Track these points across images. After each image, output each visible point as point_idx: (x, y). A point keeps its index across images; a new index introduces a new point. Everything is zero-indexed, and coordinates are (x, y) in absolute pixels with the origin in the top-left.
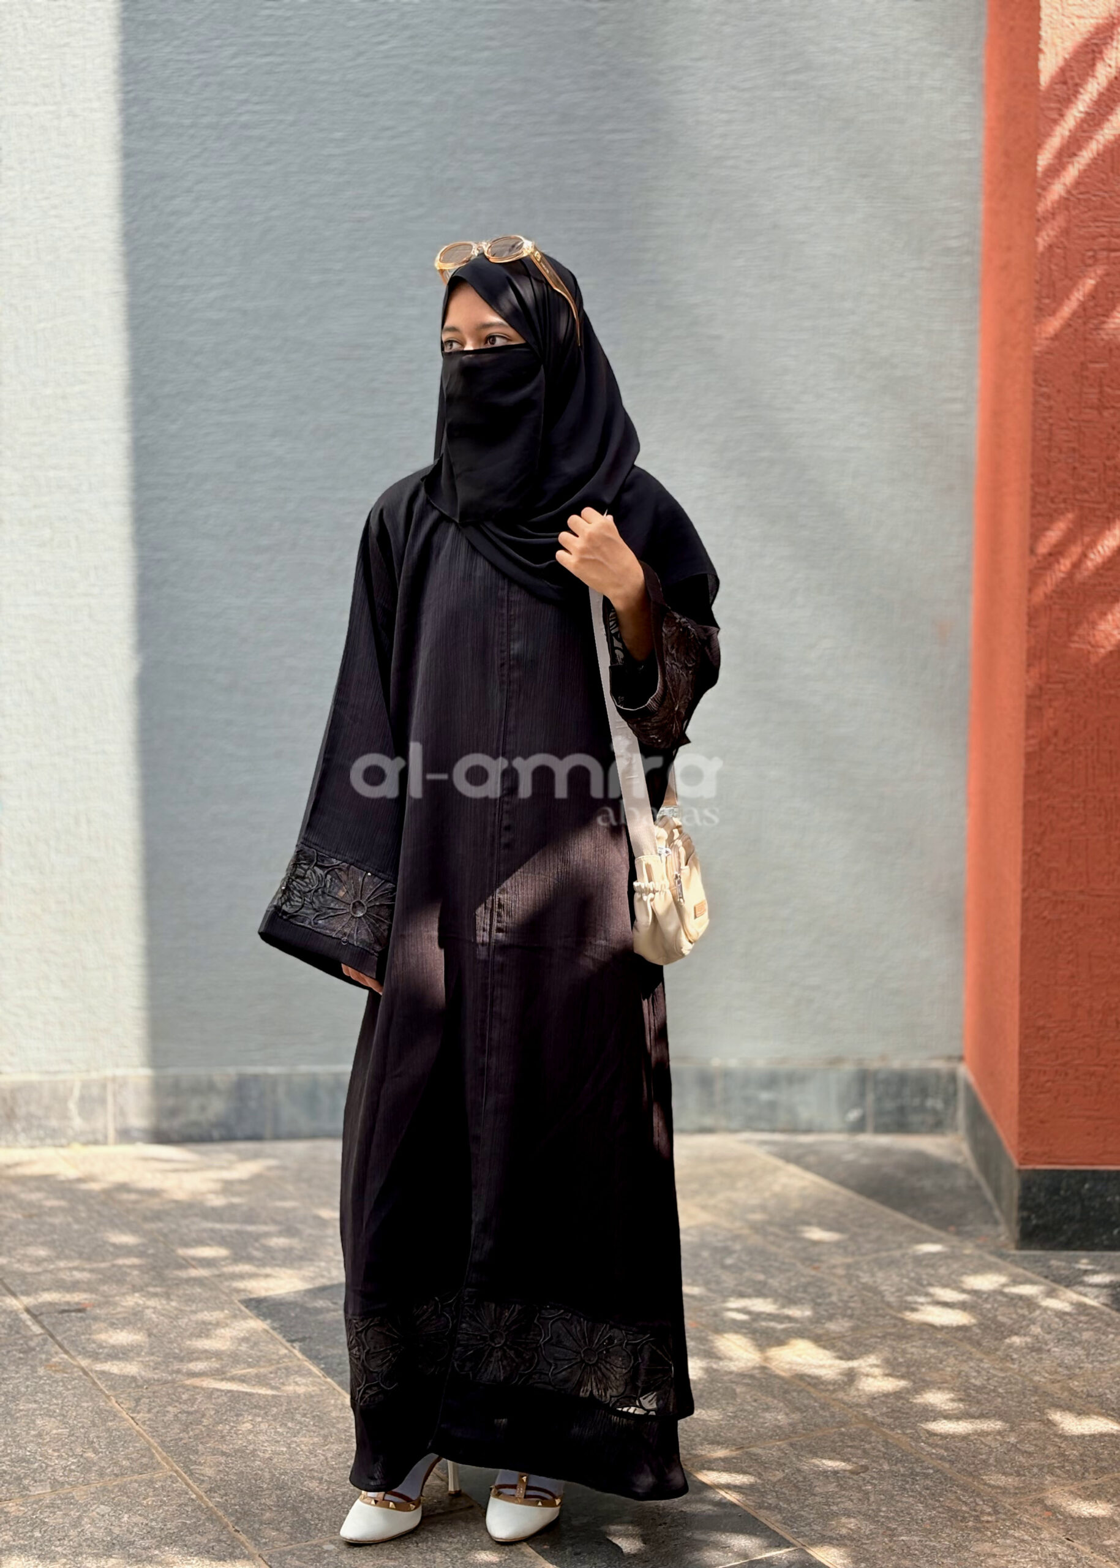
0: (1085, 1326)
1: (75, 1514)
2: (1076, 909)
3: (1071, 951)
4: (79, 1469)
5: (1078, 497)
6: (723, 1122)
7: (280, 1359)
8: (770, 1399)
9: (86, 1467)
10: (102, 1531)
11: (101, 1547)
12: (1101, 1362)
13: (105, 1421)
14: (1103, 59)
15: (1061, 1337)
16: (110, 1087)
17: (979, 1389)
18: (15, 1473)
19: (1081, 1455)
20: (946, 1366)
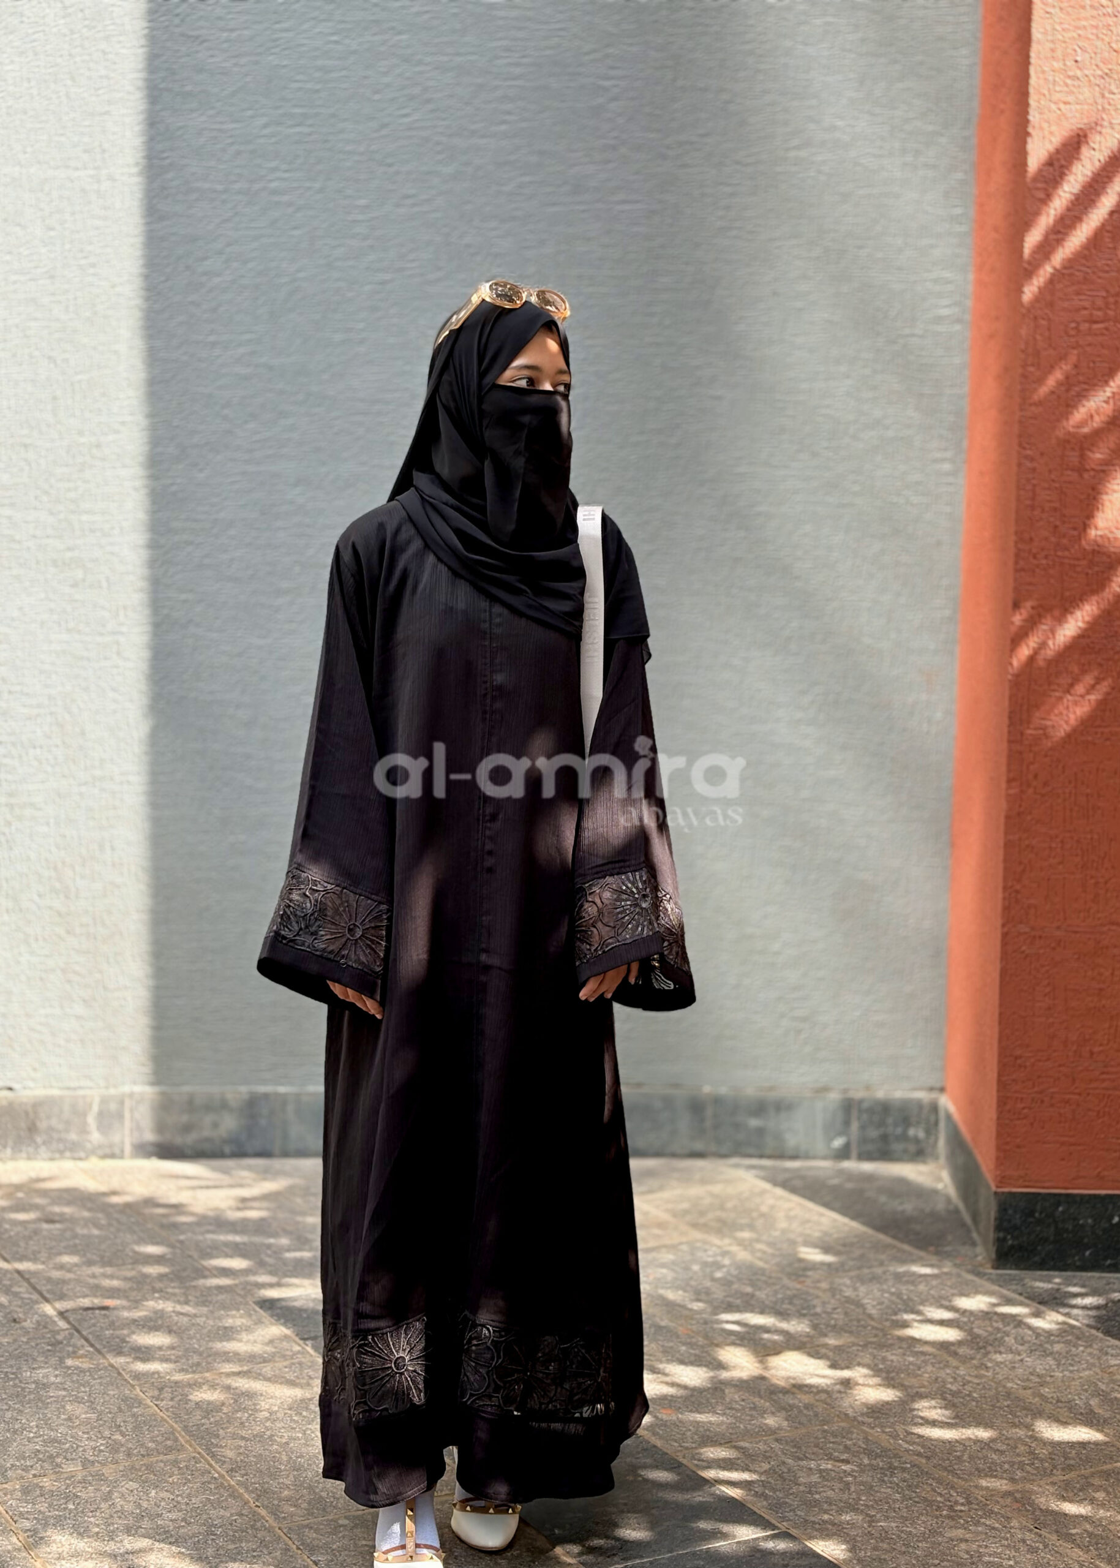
0: (1057, 1339)
1: (105, 1489)
2: (1053, 945)
3: (1049, 984)
4: (107, 1450)
5: (1060, 553)
6: (713, 1148)
7: (294, 1355)
8: (757, 1399)
9: (114, 1448)
10: (132, 1504)
11: (131, 1518)
12: (1071, 1372)
13: (130, 1407)
14: (1087, 143)
15: (1033, 1348)
16: (128, 1103)
17: (954, 1394)
18: (48, 1452)
19: (1050, 1453)
20: (924, 1373)
